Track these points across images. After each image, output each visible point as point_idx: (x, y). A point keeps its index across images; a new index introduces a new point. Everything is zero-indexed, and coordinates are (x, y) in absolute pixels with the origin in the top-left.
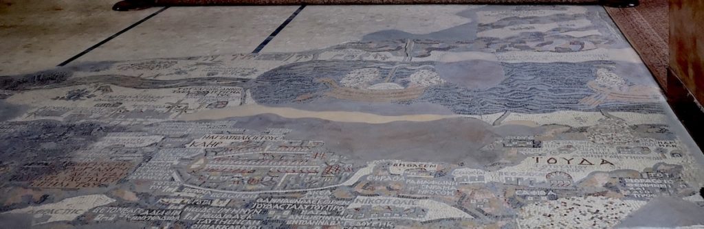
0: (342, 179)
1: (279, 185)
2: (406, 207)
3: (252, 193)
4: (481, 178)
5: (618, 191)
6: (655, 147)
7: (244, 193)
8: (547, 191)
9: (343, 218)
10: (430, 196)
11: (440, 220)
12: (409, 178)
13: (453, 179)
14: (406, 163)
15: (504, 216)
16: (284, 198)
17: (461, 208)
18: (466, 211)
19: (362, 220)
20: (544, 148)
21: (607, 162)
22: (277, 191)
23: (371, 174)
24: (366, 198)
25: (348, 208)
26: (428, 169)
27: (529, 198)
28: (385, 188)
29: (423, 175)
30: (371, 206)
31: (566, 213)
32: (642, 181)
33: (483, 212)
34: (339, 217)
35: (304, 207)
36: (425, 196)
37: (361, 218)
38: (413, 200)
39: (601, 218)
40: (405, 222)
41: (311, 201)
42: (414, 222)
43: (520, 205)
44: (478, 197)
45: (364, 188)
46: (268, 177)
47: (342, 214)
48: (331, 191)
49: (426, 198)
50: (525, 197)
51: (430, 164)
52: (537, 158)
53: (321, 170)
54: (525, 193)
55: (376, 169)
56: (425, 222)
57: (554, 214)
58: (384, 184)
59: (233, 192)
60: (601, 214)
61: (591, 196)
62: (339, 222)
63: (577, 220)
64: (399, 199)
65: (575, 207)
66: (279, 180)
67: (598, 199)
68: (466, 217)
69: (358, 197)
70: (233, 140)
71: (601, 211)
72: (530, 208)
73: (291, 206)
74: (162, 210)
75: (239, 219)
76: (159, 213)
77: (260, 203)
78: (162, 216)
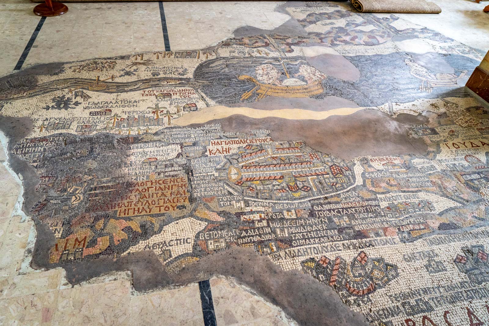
0: (351, 179)
4: (433, 167)
9: (388, 219)
10: (420, 189)
11: (446, 211)
12: (392, 173)
13: (418, 170)
14: (376, 158)
15: (478, 201)
16: (330, 203)
17: (448, 197)
18: (453, 200)
22: (319, 197)
23: (365, 172)
25: (381, 207)
26: (395, 162)
27: (475, 182)
28: (386, 184)
30: (394, 203)
33: (463, 199)
34: (384, 218)
36: (417, 189)
38: (414, 194)
41: (351, 204)
42: (433, 215)
44: (448, 185)
45: (373, 186)
46: (298, 182)
48: (355, 192)
49: (420, 191)
50: (472, 181)
51: (391, 157)
52: (446, 144)
53: (329, 171)
54: (469, 177)
55: (363, 166)
56: (440, 214)
58: (382, 180)
59: (288, 202)
62: (388, 223)
64: (404, 194)
66: (310, 185)
68: (458, 205)
69: (378, 196)
72: (484, 191)
73: (343, 211)
74: (254, 229)
75: (319, 230)
76: (254, 233)
77: (318, 211)
78: (260, 235)
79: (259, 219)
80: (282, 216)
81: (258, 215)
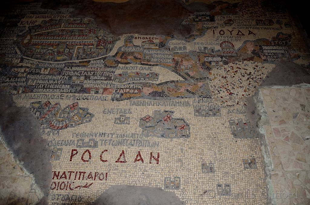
0: (108, 50)
1: (74, 56)
2: (147, 72)
3: (61, 62)
4: (185, 48)
5: (259, 57)
6: (276, 20)
7: (56, 63)
8: (222, 57)
9: (113, 83)
10: (158, 64)
11: (166, 83)
12: (145, 49)
13: (169, 49)
14: (142, 36)
15: (201, 79)
16: (79, 66)
17: (177, 73)
18: (180, 75)
19: (124, 83)
20: (216, 22)
21: (252, 33)
22: (74, 61)
23: (124, 46)
24: (124, 65)
25: (115, 74)
26: (155, 41)
27: (213, 64)
28: (133, 57)
29: (153, 47)
30: (127, 72)
31: (233, 75)
32: (271, 48)
33: (189, 75)
34: (111, 81)
35: (91, 73)
36: (156, 63)
37: (123, 82)
38: (149, 66)
39: (253, 79)
40: (147, 85)
41: (94, 68)
42: (153, 84)
43: (209, 69)
44: (185, 63)
45: (121, 57)
46: (67, 49)
47: (112, 79)
48: (104, 61)
49: (157, 65)
50: (210, 62)
51: (155, 36)
52: (214, 30)
53: (95, 44)
54: (210, 59)
55: (126, 41)
56: (159, 84)
57: (228, 76)
58: (132, 53)
59: (50, 62)
60: (253, 75)
61: (246, 61)
62: (112, 85)
63: (240, 80)
64: (142, 66)
65: (238, 70)
66: (74, 52)
67: (249, 63)
68: (181, 80)
69: (119, 65)
70: (43, 19)
71: (252, 73)
72: (214, 71)
73: (84, 73)
74: (16, 78)
75: (58, 84)
76: (14, 80)
77: (66, 71)
78: (16, 82)
79: (23, 72)
80: (39, 72)
81: (24, 69)
